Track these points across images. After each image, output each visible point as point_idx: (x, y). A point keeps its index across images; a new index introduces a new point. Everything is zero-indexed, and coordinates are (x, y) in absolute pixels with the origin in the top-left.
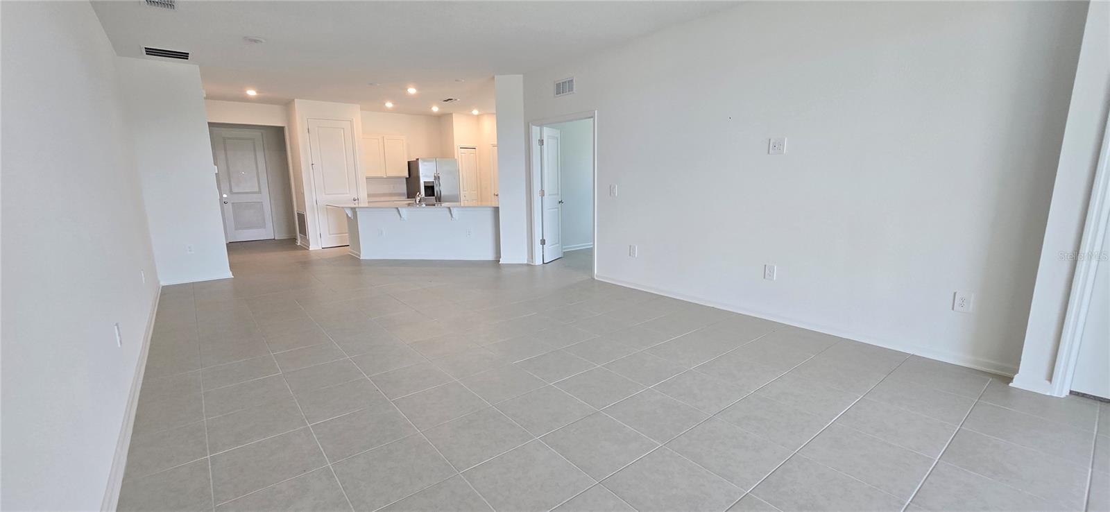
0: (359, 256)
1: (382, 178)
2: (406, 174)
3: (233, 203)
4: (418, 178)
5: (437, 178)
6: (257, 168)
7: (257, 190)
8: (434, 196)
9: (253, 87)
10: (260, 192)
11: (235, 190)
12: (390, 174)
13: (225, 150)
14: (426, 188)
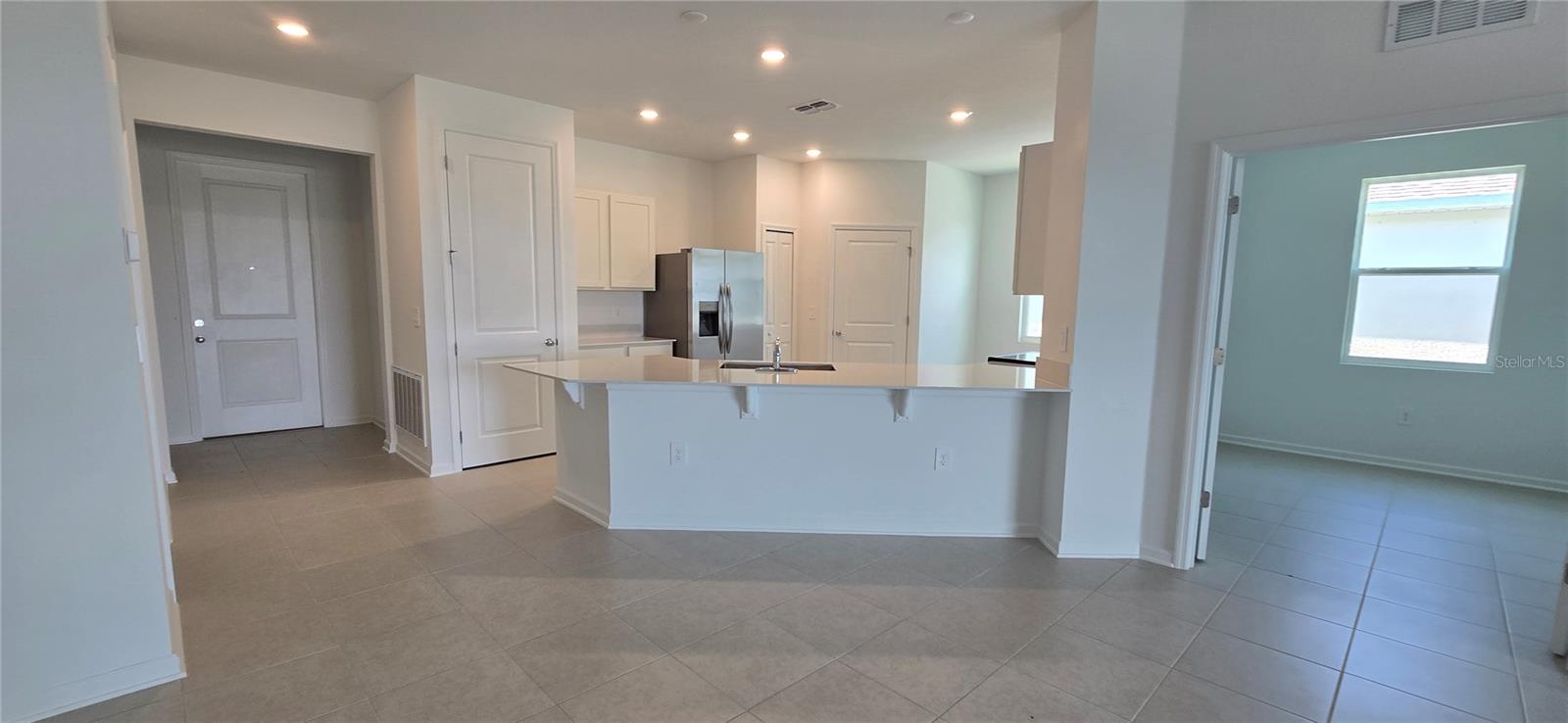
0: (607, 521)
1: (600, 291)
2: (651, 286)
3: (218, 342)
4: (685, 293)
5: (725, 292)
6: (289, 259)
7: (285, 310)
8: (717, 335)
9: (299, 12)
10: (292, 314)
11: (227, 308)
12: (618, 283)
13: (208, 211)
14: (703, 315)
